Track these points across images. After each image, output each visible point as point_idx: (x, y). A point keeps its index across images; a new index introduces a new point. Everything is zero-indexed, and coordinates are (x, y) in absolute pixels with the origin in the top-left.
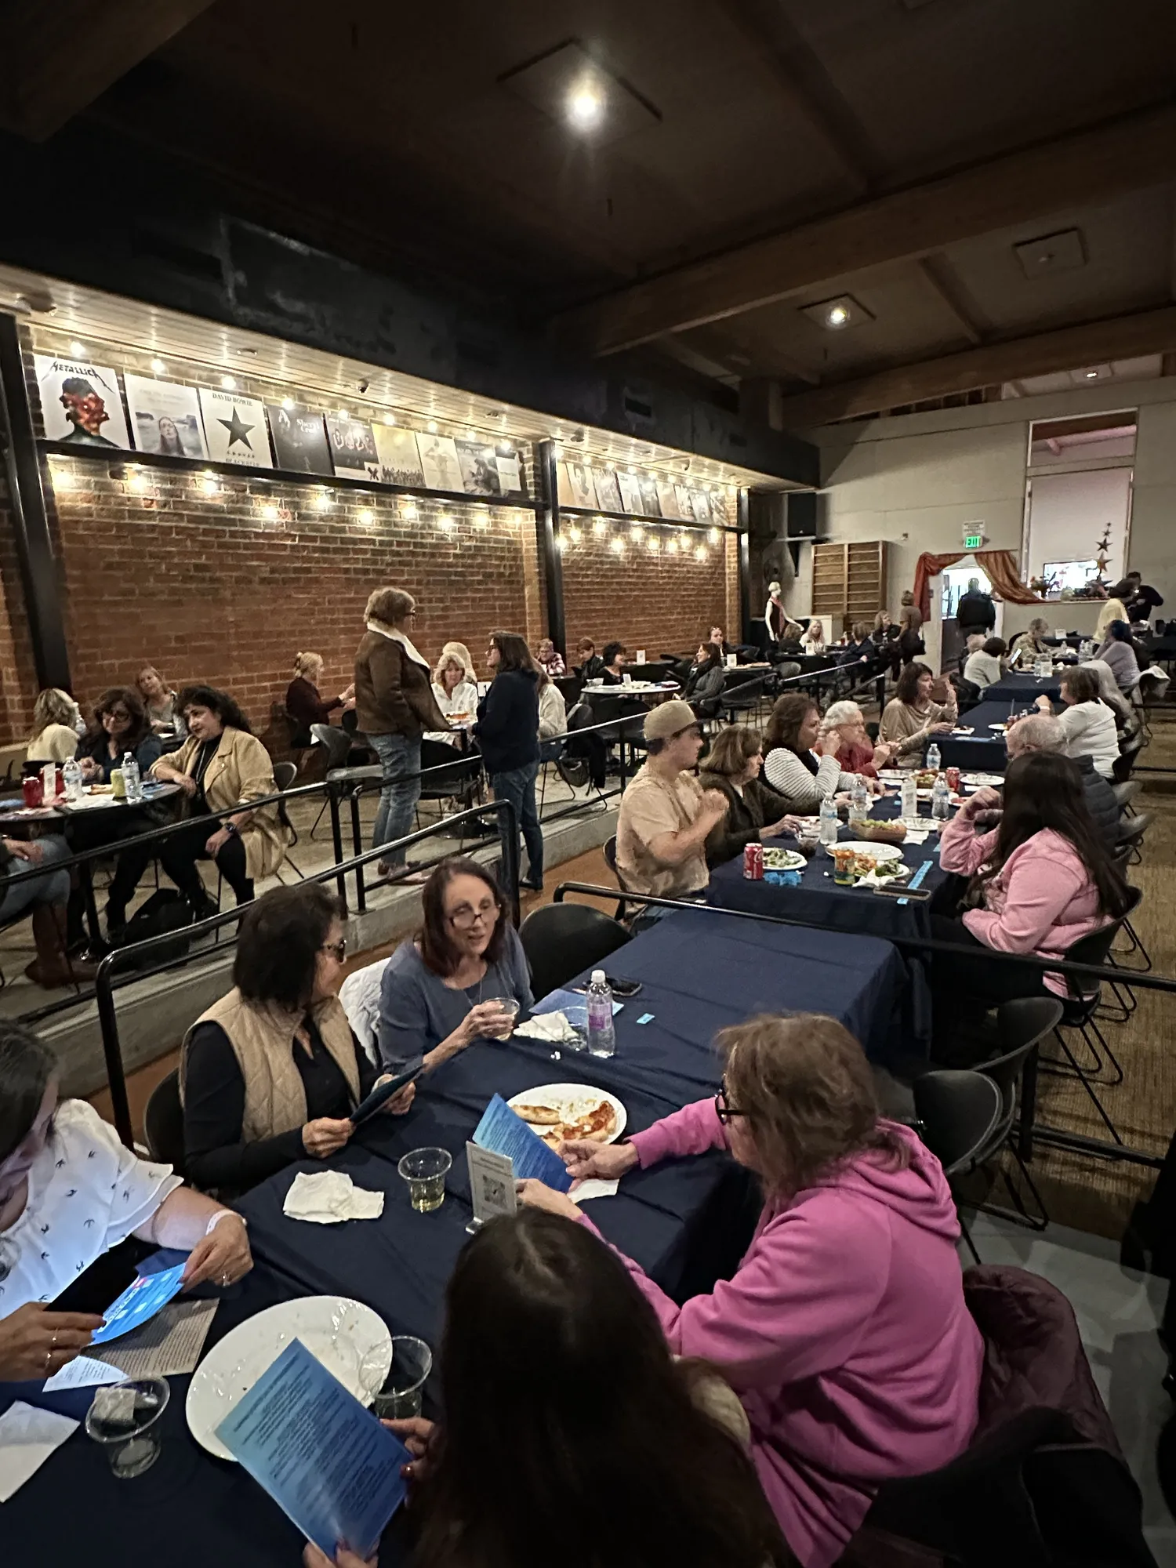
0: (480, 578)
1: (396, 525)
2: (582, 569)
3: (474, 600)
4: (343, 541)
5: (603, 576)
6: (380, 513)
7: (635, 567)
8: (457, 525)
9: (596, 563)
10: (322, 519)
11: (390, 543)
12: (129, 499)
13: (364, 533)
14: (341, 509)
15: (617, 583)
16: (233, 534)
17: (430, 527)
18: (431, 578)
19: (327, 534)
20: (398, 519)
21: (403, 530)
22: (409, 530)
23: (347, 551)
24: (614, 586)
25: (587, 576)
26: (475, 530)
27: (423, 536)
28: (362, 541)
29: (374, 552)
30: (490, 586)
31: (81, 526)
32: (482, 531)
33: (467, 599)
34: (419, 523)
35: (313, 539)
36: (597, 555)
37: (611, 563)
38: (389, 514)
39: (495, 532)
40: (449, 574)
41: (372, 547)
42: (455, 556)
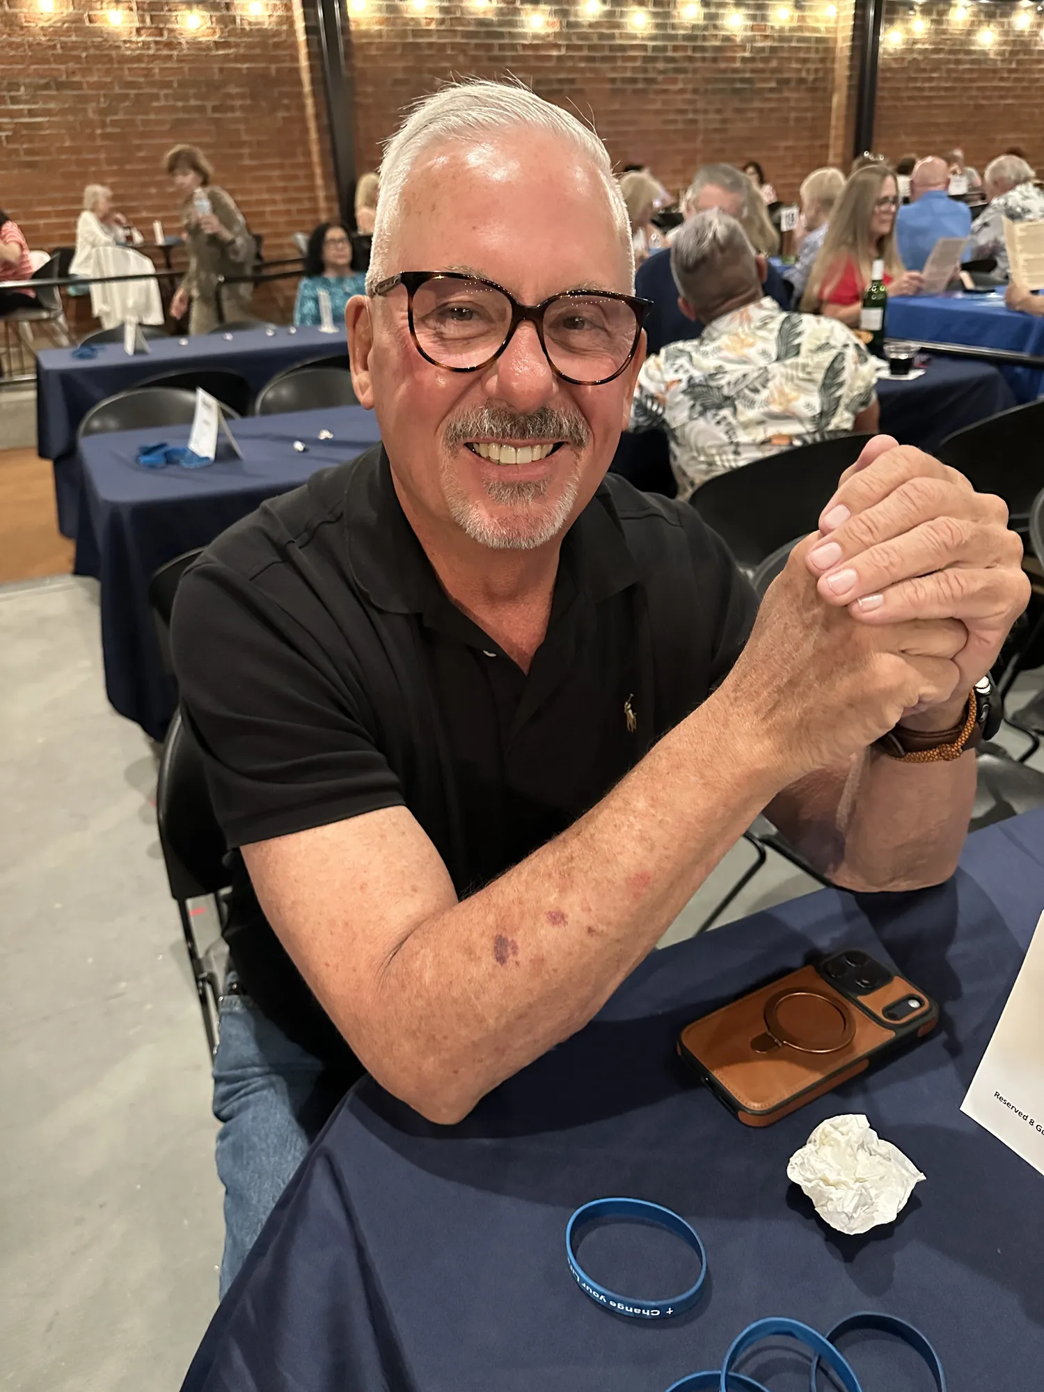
0: (773, 85)
1: (674, 27)
2: (924, 70)
3: (761, 110)
4: (612, 48)
5: (956, 80)
6: (655, 15)
7: (1014, 66)
8: (750, 23)
9: (949, 61)
10: (591, 25)
11: (664, 48)
12: (412, 19)
13: (634, 37)
14: (611, 14)
15: (979, 88)
16: (502, 47)
17: (715, 27)
18: (710, 87)
19: (596, 41)
20: (675, 21)
21: (681, 32)
22: (690, 32)
23: (613, 59)
24: (974, 93)
25: (931, 79)
26: (772, 28)
27: (704, 38)
28: (633, 47)
29: (646, 59)
30: (786, 94)
31: (374, 47)
32: (782, 29)
33: (753, 110)
34: (701, 22)
35: (580, 48)
36: (951, 52)
37: (973, 62)
38: (667, 15)
39: (800, 29)
40: (733, 81)
41: (643, 54)
42: (744, 60)
